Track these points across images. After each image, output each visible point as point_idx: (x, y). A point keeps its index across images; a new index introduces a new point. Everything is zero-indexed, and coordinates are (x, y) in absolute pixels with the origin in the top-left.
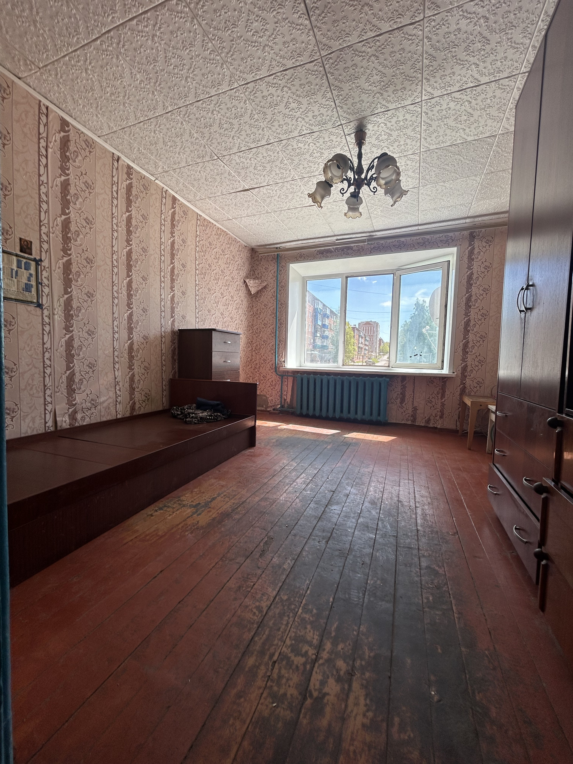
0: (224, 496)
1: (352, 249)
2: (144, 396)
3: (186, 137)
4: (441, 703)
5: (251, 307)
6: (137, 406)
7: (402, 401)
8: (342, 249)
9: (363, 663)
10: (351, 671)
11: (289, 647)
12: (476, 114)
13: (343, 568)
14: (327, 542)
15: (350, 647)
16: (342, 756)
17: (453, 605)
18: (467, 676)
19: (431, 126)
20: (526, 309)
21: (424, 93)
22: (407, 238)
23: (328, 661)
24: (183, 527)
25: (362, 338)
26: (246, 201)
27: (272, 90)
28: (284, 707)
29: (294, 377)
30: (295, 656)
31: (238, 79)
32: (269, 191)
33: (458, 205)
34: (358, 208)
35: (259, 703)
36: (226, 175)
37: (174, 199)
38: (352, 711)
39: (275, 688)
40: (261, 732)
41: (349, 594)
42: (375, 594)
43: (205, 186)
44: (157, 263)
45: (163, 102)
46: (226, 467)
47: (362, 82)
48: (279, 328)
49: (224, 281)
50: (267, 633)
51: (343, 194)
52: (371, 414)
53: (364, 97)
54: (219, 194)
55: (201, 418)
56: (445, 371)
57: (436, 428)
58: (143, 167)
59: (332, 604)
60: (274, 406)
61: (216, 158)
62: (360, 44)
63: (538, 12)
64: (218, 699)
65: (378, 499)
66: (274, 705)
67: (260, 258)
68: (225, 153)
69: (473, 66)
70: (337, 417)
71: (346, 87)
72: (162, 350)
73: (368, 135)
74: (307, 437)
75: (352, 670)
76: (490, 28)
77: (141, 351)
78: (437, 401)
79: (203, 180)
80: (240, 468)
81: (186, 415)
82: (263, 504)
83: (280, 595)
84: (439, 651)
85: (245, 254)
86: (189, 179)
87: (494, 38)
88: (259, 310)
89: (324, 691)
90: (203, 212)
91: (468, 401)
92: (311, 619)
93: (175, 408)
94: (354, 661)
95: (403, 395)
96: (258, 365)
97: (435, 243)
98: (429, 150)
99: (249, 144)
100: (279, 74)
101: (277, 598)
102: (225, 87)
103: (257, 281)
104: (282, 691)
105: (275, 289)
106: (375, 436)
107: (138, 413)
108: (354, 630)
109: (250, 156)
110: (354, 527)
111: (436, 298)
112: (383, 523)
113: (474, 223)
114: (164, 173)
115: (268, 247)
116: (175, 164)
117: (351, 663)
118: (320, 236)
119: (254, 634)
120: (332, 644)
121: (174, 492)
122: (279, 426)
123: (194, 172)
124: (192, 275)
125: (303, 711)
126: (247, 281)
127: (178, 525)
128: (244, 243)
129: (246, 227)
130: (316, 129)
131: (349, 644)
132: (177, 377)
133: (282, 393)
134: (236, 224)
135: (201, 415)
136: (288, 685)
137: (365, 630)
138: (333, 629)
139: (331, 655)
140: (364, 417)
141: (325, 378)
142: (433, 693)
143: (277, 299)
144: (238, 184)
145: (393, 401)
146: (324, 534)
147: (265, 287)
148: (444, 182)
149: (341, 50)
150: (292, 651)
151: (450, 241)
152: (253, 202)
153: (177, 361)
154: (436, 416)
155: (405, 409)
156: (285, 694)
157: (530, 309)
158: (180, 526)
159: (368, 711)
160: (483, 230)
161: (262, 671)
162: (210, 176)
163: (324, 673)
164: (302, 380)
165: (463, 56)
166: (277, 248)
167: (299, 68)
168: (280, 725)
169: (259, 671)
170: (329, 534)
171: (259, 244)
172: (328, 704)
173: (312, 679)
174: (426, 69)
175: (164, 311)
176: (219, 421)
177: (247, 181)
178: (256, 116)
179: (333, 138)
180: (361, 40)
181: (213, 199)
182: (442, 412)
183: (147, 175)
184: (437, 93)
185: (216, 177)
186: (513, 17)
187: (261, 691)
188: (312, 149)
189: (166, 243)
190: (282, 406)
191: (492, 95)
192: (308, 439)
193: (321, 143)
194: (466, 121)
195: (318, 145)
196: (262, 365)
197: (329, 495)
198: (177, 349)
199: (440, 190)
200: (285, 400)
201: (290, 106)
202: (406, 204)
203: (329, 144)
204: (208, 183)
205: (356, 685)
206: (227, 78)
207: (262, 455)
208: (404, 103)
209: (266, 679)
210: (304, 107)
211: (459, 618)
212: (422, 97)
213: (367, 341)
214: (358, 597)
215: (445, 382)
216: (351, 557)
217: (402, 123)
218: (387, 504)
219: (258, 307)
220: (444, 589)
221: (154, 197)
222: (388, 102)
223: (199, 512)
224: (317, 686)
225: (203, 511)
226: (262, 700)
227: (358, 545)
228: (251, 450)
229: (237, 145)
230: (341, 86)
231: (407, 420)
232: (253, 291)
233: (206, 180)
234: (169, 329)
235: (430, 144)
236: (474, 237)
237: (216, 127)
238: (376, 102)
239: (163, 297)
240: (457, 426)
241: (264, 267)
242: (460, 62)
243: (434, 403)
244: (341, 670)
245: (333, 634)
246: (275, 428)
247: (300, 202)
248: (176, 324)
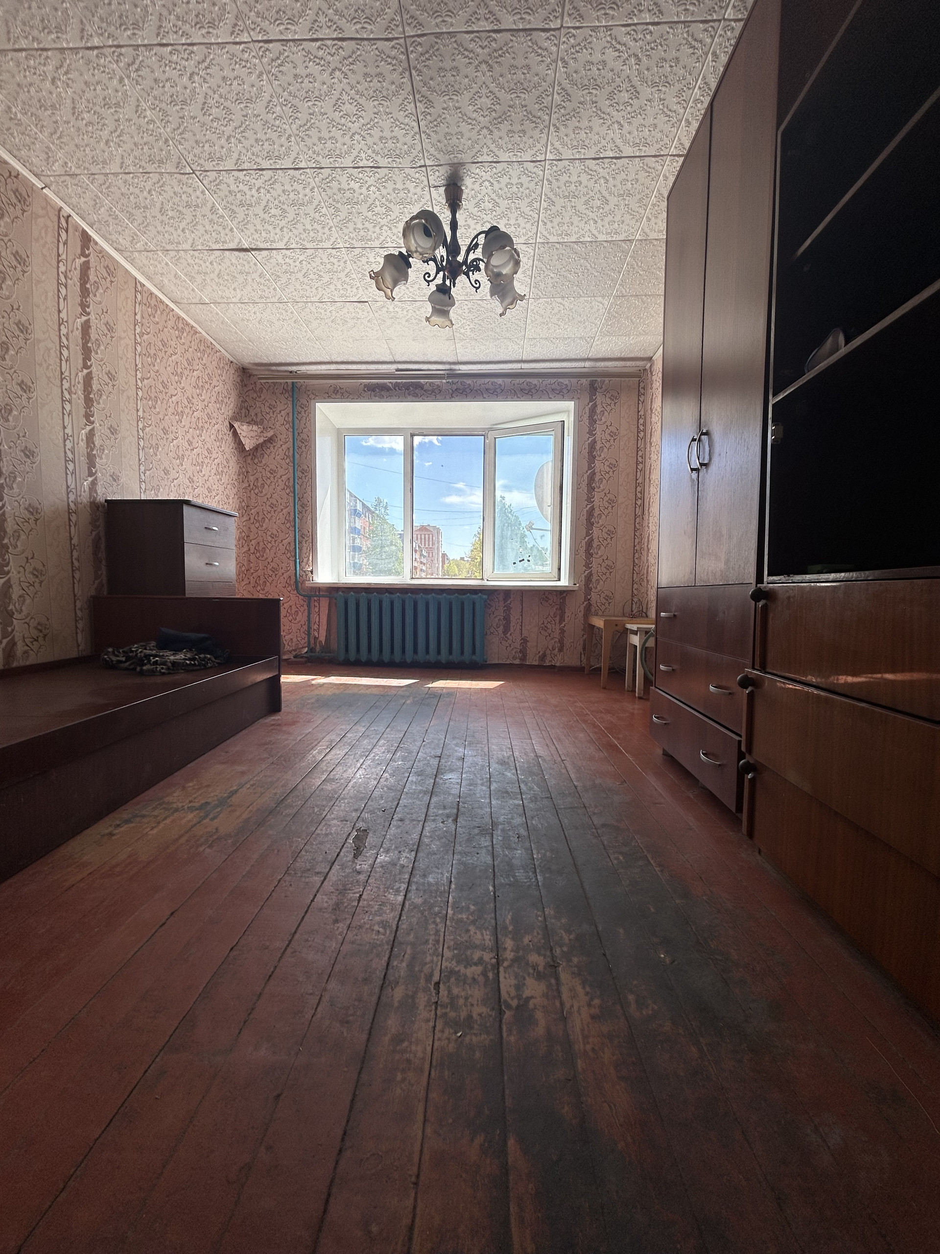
0: (252, 785)
1: (422, 389)
2: (36, 628)
3: (127, 111)
4: (676, 963)
5: (243, 474)
6: (20, 648)
7: (506, 629)
8: (407, 387)
9: (565, 949)
10: (552, 963)
11: (452, 960)
12: (613, 200)
13: (493, 848)
14: (455, 821)
15: (540, 936)
16: (579, 1061)
17: (650, 859)
18: (693, 928)
19: (554, 204)
20: (701, 465)
21: (549, 148)
22: (506, 380)
23: (516, 960)
24: (187, 841)
25: (416, 551)
26: (241, 273)
27: (314, 69)
28: (475, 1032)
29: (330, 598)
30: (466, 967)
31: (253, 27)
32: (287, 260)
33: (577, 337)
34: (448, 312)
35: (433, 1040)
36: (206, 210)
37: (86, 239)
38: (572, 1006)
39: (452, 1014)
40: (453, 1074)
41: (514, 876)
42: (549, 868)
43: (158, 223)
44: (53, 360)
45: (82, 22)
46: (236, 745)
47: (464, 99)
48: (300, 512)
49: (194, 420)
50: (409, 951)
51: (428, 282)
52: (462, 653)
53: (464, 127)
54: (186, 246)
55: (174, 663)
56: (564, 582)
57: (554, 666)
58: (15, 152)
59: (494, 893)
60: (295, 650)
61: (188, 170)
62: (467, 36)
63: (696, 72)
64: (364, 1057)
65: (508, 758)
66: (459, 1034)
67: (258, 386)
68: (209, 166)
69: (616, 125)
70: (409, 660)
71: (440, 101)
72: (71, 539)
73: (464, 196)
74: (368, 691)
75: (554, 961)
76: (642, 76)
77: (23, 537)
78: (554, 627)
79: (155, 211)
80: (265, 744)
81: (141, 660)
82: (329, 787)
83: (410, 899)
84: (652, 910)
85: (230, 377)
86: (125, 201)
87: (646, 91)
88: (260, 480)
89: (524, 996)
90: (149, 278)
91: (599, 623)
92: (471, 917)
93: (110, 650)
94: (551, 950)
95: (507, 619)
96: (262, 580)
97: (545, 392)
98: (548, 243)
99: (259, 160)
100: (329, 43)
101: (407, 903)
102: (222, 35)
103: (255, 428)
104: (463, 1014)
105: (290, 444)
106: (474, 682)
107: (22, 663)
108: (537, 916)
109: (259, 183)
110: (487, 796)
111: (545, 475)
112: (526, 784)
113: (595, 369)
114: (68, 178)
115: (274, 368)
116: (95, 162)
117: (548, 953)
118: (370, 360)
119: (389, 958)
120: (513, 939)
121: (146, 793)
122: (313, 680)
123: (137, 191)
124: (128, 397)
125: (504, 1028)
126: (236, 425)
127: (177, 840)
128: (226, 354)
129: (235, 323)
130: (383, 162)
131: (538, 934)
132: (105, 593)
133: (309, 628)
134: (217, 314)
135: (172, 658)
136: (469, 1004)
137: (552, 912)
138: (507, 921)
139: (518, 952)
140: (451, 657)
141: (386, 597)
142: (662, 956)
143: (294, 463)
144: (229, 233)
145: (492, 630)
146: (447, 811)
147: (270, 440)
148: (563, 297)
149: (438, 35)
150: (458, 962)
151: (565, 391)
152: (256, 276)
153: (104, 562)
154: (554, 650)
155: (510, 641)
156: (470, 1017)
157: (705, 465)
158: (182, 841)
159: (592, 999)
160: (607, 380)
161: (422, 999)
162: (171, 204)
163: (516, 976)
164: (346, 603)
165: (604, 104)
166: (291, 372)
167: (366, 43)
168: (478, 1055)
169: (417, 1001)
170: (455, 811)
171: (257, 361)
172: (535, 1008)
173: (502, 986)
174: (557, 110)
175: (73, 461)
176: (209, 668)
177: (248, 233)
178: (278, 108)
179: (411, 186)
180: (470, 29)
181: (172, 254)
182: (561, 642)
183: (25, 172)
184: (567, 154)
185: (184, 211)
186: (669, 69)
187: (431, 1024)
188: (373, 196)
189: (70, 322)
190: (312, 650)
191: (634, 177)
192: (371, 694)
193: (390, 190)
194: (599, 208)
195: (384, 192)
196: (270, 579)
197: (435, 762)
198: (103, 539)
199: (556, 311)
200: (316, 638)
201: (343, 108)
202: (509, 325)
203: (402, 194)
204: (165, 218)
205: (564, 976)
206: (230, 18)
207: (299, 722)
208: (521, 157)
209: (433, 1007)
210: (367, 116)
211: (662, 871)
212: (546, 154)
213: (424, 557)
214: (528, 877)
215: (564, 598)
216: (498, 833)
217: (515, 189)
218: (523, 762)
219: (258, 475)
220: (633, 844)
221: (40, 221)
222: (500, 147)
223: (211, 816)
224: (513, 993)
225: (219, 813)
226: (438, 1035)
227: (502, 817)
228: (276, 717)
229: (235, 156)
230: (430, 98)
231: (514, 658)
232: (248, 444)
233: (162, 211)
234: (85, 498)
235: (550, 233)
236: (596, 389)
237: (194, 109)
238: (481, 143)
239: (68, 431)
240: (581, 661)
241: (267, 404)
242: (600, 113)
243: (549, 631)
244: (537, 965)
245: (511, 928)
246: (307, 684)
247: (342, 292)
248: (100, 490)
